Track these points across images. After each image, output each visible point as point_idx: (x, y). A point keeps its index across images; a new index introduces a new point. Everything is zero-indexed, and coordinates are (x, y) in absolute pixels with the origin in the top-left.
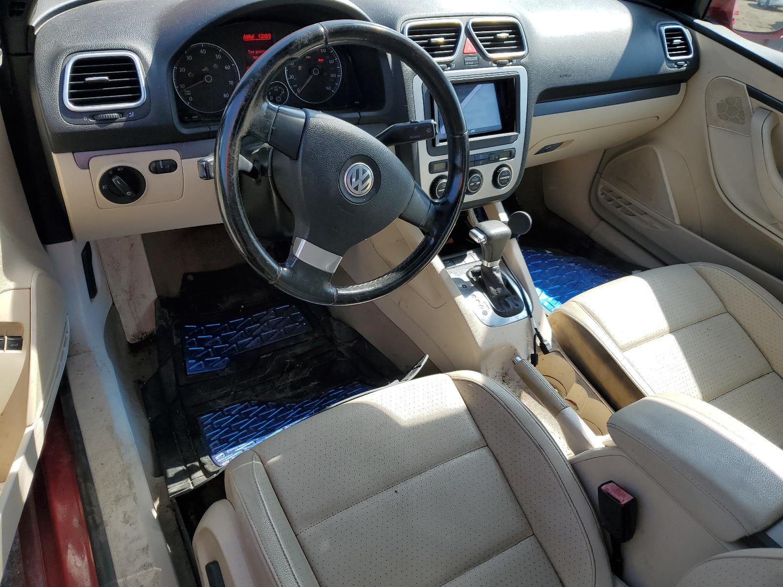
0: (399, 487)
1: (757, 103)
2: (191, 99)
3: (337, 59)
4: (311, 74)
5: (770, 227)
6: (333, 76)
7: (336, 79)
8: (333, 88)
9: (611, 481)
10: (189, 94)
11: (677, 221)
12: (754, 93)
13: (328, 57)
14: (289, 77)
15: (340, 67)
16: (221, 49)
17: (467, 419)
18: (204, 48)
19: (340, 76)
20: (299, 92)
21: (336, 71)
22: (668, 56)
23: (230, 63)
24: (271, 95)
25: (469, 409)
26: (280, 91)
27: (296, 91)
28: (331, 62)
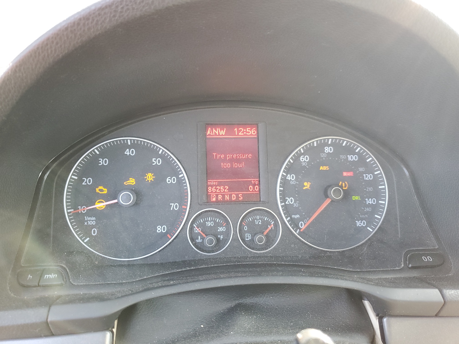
2: (94, 232)
3: (380, 172)
4: (327, 196)
6: (370, 201)
7: (375, 208)
8: (369, 224)
10: (93, 223)
13: (361, 169)
14: (283, 200)
15: (384, 187)
16: (162, 150)
18: (134, 145)
19: (385, 202)
20: (303, 227)
21: (377, 194)
23: (175, 173)
24: (248, 232)
26: (266, 224)
27: (296, 226)
28: (368, 177)
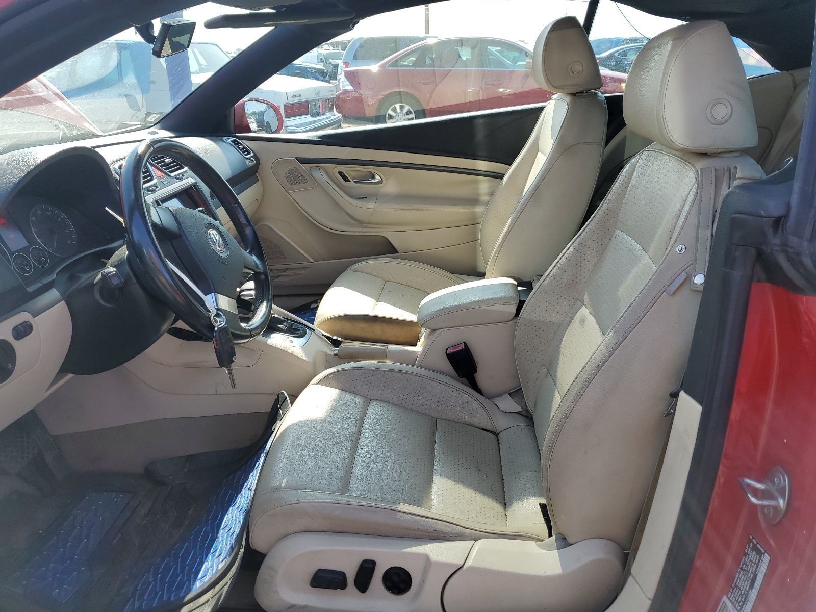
0: (361, 446)
1: (307, 166)
5: (364, 230)
9: (447, 349)
11: (312, 260)
12: (303, 161)
15: (69, 222)
17: (345, 394)
22: (245, 156)
25: (340, 389)
